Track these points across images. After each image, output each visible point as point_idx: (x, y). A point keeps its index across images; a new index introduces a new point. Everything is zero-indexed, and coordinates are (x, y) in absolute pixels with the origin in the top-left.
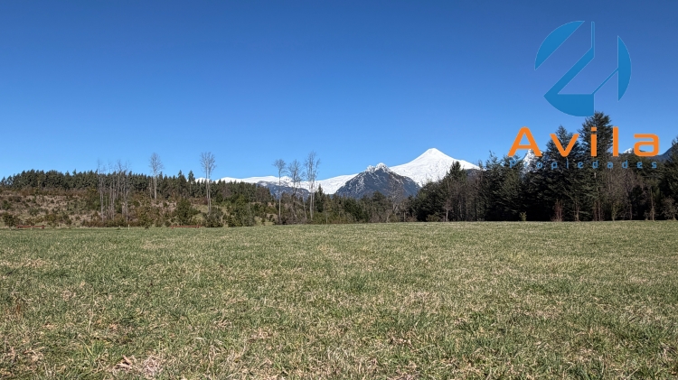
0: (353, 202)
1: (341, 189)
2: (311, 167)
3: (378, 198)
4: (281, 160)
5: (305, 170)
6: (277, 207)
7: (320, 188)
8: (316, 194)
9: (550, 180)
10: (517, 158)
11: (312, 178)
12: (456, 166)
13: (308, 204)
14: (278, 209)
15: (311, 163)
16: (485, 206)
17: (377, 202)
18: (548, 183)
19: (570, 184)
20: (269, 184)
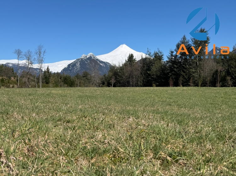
0: (69, 77)
1: (65, 70)
2: (40, 55)
3: (85, 75)
4: (19, 50)
5: (36, 57)
6: (17, 80)
7: (48, 68)
8: (45, 72)
9: (175, 66)
10: (161, 53)
11: (41, 61)
12: (131, 57)
13: (38, 79)
14: (18, 82)
15: (40, 52)
16: (143, 81)
17: (85, 78)
18: (175, 67)
19: (185, 69)
20: (14, 65)
